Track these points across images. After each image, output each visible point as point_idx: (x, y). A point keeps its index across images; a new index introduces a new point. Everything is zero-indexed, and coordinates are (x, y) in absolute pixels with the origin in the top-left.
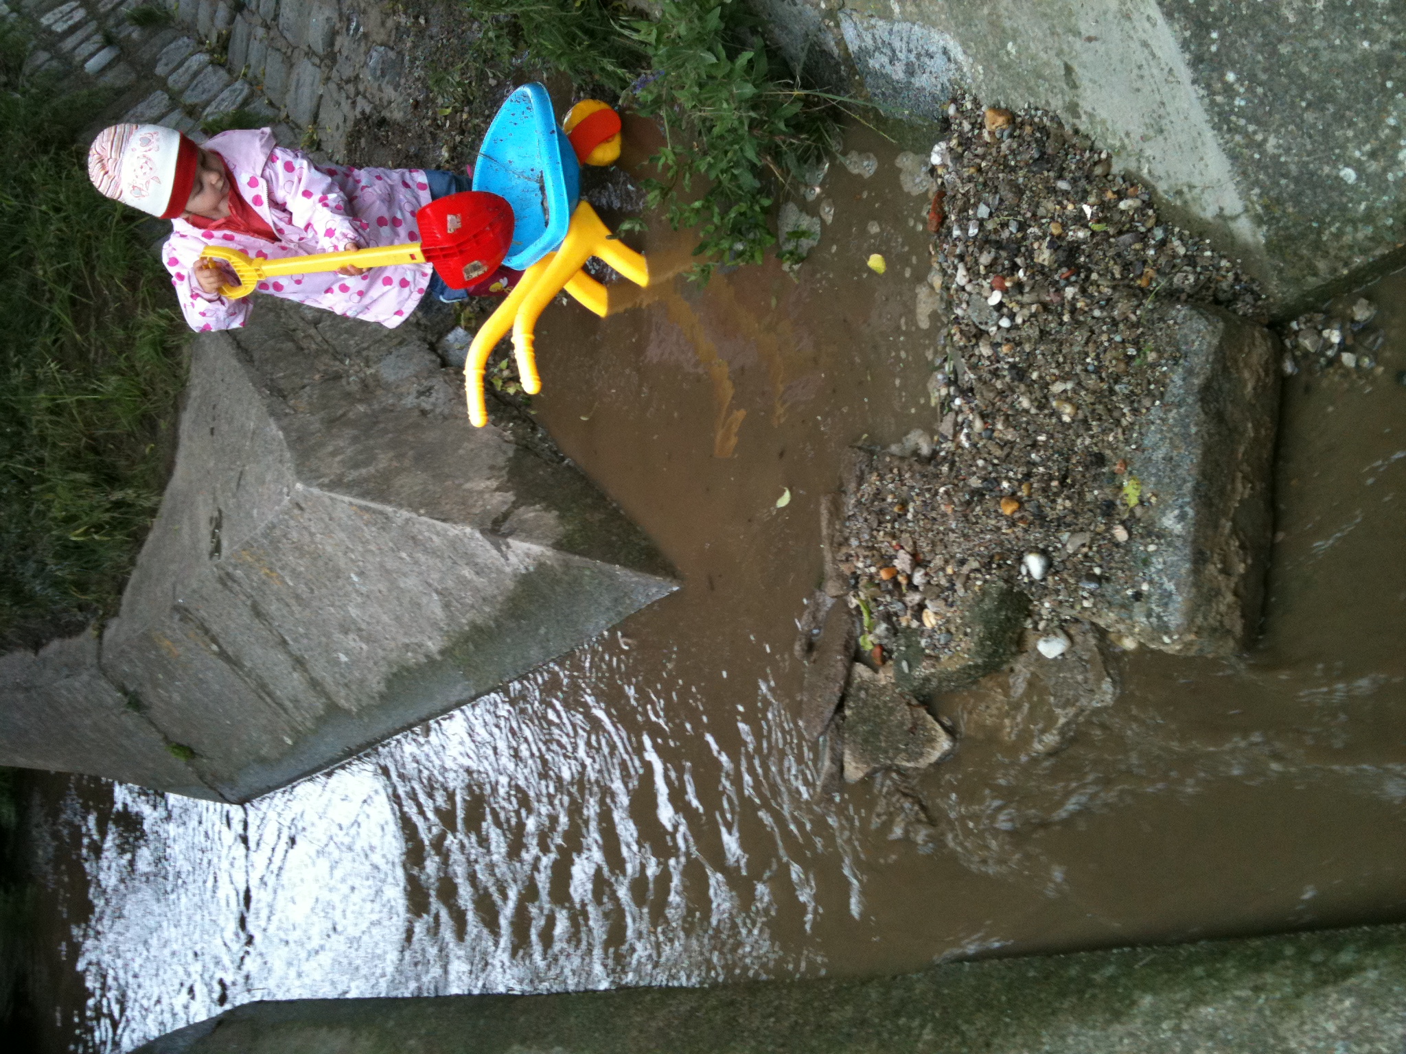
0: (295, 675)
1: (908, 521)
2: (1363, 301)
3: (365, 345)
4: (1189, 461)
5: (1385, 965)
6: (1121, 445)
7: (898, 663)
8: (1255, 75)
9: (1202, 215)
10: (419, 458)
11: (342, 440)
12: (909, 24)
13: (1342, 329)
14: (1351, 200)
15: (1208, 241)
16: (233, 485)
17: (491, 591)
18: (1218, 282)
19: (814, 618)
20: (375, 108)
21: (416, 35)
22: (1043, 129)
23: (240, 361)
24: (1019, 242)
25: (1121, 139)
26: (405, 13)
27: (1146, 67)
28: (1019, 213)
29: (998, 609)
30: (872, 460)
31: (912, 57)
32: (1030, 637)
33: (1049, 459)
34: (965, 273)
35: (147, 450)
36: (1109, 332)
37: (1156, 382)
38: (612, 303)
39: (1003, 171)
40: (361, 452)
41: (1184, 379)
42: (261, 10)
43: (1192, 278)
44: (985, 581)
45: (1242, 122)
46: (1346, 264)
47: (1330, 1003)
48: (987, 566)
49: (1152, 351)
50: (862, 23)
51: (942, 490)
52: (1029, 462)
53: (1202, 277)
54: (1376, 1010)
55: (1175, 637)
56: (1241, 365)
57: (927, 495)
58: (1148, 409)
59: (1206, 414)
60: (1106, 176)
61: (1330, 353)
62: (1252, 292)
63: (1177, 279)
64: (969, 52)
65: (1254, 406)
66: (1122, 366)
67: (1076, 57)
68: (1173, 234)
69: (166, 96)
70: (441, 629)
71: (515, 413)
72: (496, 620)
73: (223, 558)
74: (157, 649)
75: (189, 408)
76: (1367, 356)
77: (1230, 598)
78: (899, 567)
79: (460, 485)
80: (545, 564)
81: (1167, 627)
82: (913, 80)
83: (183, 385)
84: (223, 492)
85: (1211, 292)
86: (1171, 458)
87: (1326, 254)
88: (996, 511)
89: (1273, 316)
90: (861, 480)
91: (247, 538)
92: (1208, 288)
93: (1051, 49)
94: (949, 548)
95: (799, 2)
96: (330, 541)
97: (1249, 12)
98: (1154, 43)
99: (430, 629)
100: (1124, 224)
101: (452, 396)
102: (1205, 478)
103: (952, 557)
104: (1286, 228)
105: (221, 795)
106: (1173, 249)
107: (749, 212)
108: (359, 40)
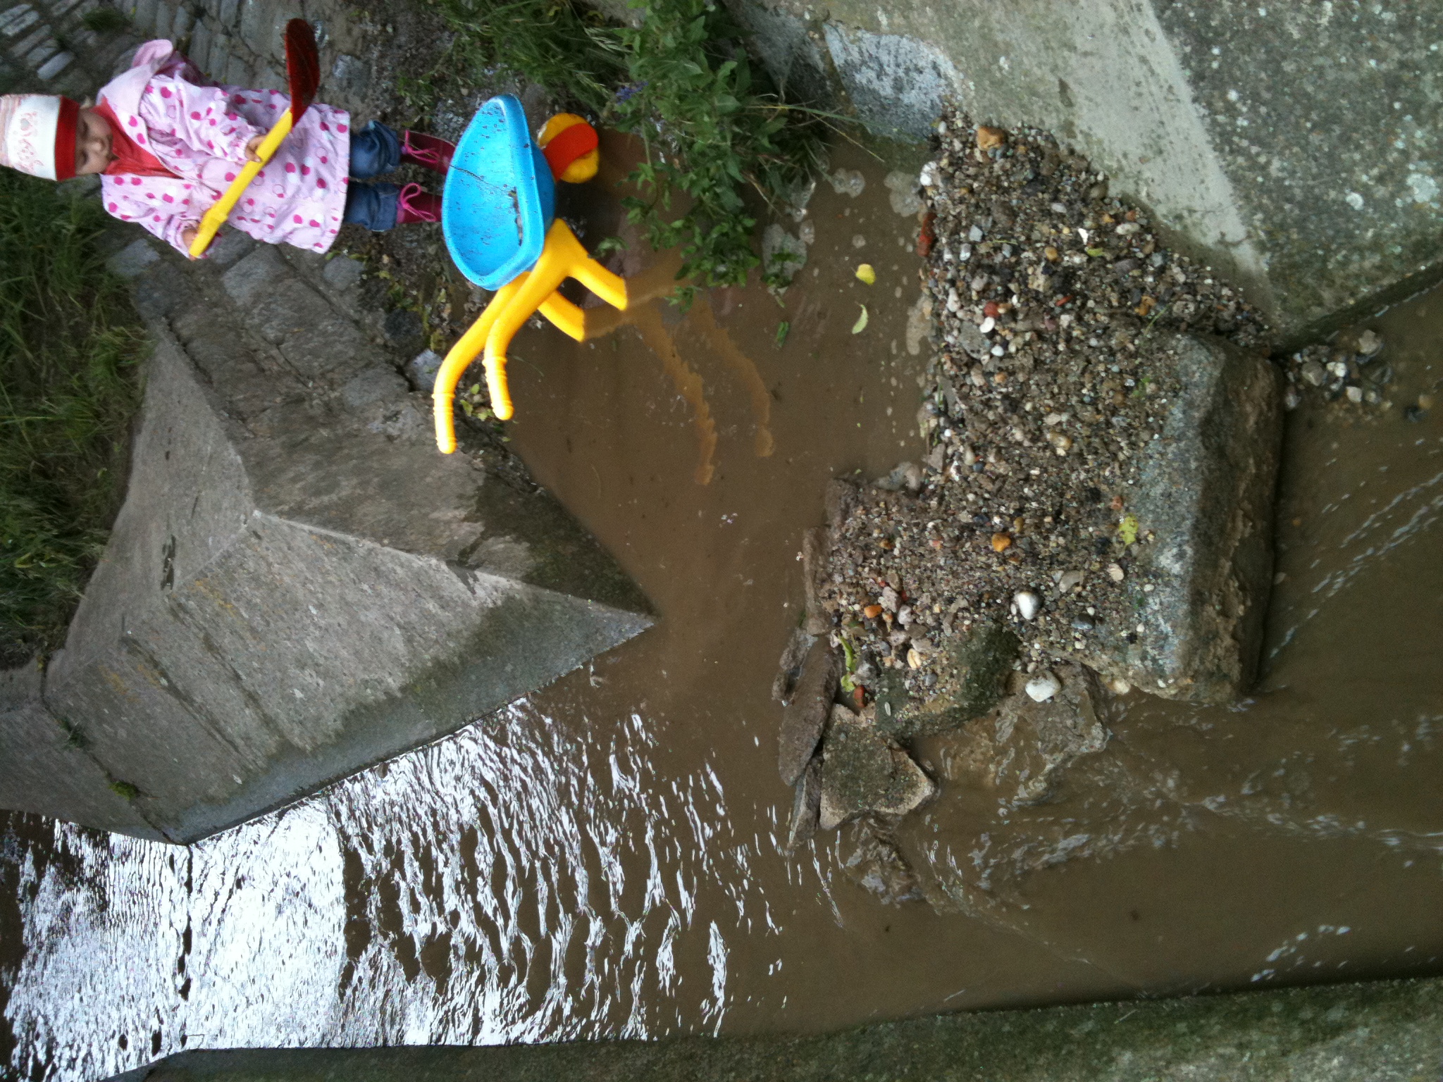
0: (247, 711)
1: (894, 557)
2: (1370, 333)
3: (329, 367)
4: (1189, 497)
6: (1118, 481)
7: (880, 705)
8: (1258, 94)
9: (1203, 241)
10: (383, 487)
11: (304, 466)
12: (897, 38)
13: (1347, 362)
14: (1358, 227)
15: (1209, 268)
16: (188, 512)
17: (456, 625)
18: (1219, 311)
19: (794, 657)
21: (383, 45)
22: (1036, 148)
23: (198, 382)
24: (1012, 267)
25: (1119, 161)
26: (372, 21)
27: (1144, 84)
28: (1013, 237)
29: (986, 651)
30: (858, 494)
31: (901, 72)
32: (1019, 680)
33: (1042, 494)
34: (956, 298)
35: (99, 474)
36: (1106, 362)
37: (1155, 415)
38: (588, 326)
39: (996, 193)
40: (323, 479)
41: (1184, 412)
42: (222, 15)
43: (1192, 307)
44: (974, 621)
45: (1245, 143)
46: (1352, 295)
48: (976, 605)
49: (1150, 382)
50: (848, 35)
51: (930, 525)
52: (1021, 497)
53: (1202, 306)
55: (1171, 681)
56: (1244, 398)
57: (915, 530)
58: (1146, 443)
59: (1207, 448)
60: (1103, 199)
61: (1334, 387)
62: (1255, 322)
63: (1177, 308)
64: (960, 67)
65: (1256, 441)
66: (1120, 398)
67: (1071, 74)
68: (1172, 261)
70: (403, 665)
71: (486, 440)
72: (460, 657)
73: (175, 588)
74: (102, 682)
75: (144, 433)
76: (1375, 390)
77: (1228, 641)
78: (884, 605)
79: (426, 515)
80: (513, 598)
81: (1163, 671)
83: (138, 407)
84: (178, 518)
85: (1211, 322)
86: (1170, 494)
87: (1331, 284)
88: (986, 548)
89: (1275, 347)
90: (846, 514)
91: (200, 568)
92: (1209, 318)
93: (1045, 64)
94: (937, 586)
95: (782, 12)
96: (288, 571)
97: (1252, 27)
98: (1152, 59)
99: (390, 665)
100: (1121, 249)
101: (420, 421)
102: (1205, 516)
103: (939, 595)
104: (1290, 256)
105: (165, 835)
106: (1172, 277)
107: (731, 233)
108: (325, 49)
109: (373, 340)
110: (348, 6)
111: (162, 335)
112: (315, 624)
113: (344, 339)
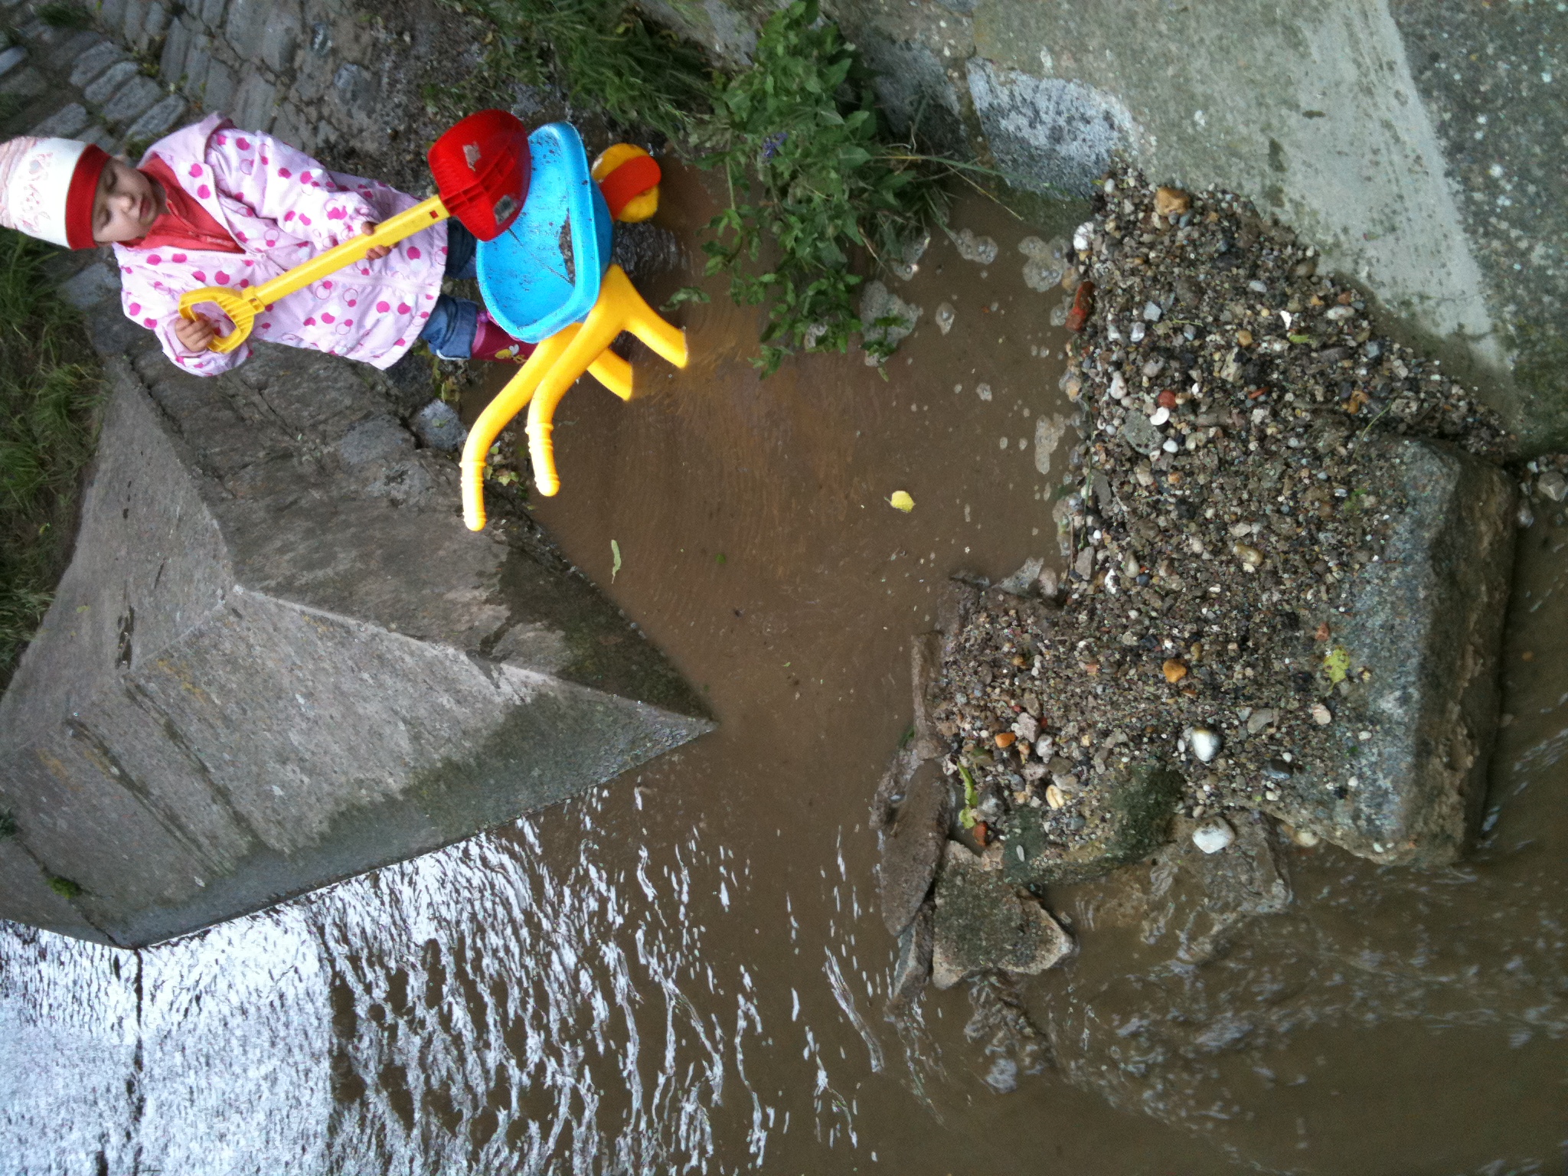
0: (215, 807)
1: (1033, 678)
3: (322, 417)
4: (1415, 631)
6: (1323, 606)
7: (1009, 846)
8: (1528, 171)
9: (1433, 330)
10: (389, 560)
11: (295, 534)
12: (1062, 82)
15: (1437, 363)
16: (151, 580)
17: (474, 723)
18: (1444, 412)
19: (896, 782)
20: (342, 136)
21: (398, 54)
22: (1231, 216)
23: (165, 431)
24: (1195, 352)
25: (1335, 235)
26: (386, 28)
27: (1384, 151)
28: (1197, 317)
29: (1147, 793)
30: (979, 597)
31: (1062, 121)
32: (1181, 828)
33: (1225, 616)
34: (1121, 384)
35: (41, 531)
36: (1310, 466)
37: (1374, 533)
39: (1179, 265)
40: (317, 550)
41: (1412, 532)
42: (205, 15)
43: (1414, 406)
44: (1134, 758)
45: (1504, 225)
48: (1136, 740)
49: (1368, 494)
50: (998, 76)
51: (1082, 644)
52: (1199, 618)
53: (1426, 405)
55: (1390, 846)
56: (1478, 515)
57: (1062, 650)
58: (1362, 565)
59: (1437, 574)
60: (1309, 277)
62: (1489, 426)
63: (1395, 407)
64: (1141, 119)
65: (1488, 564)
66: (1327, 509)
67: (1288, 135)
68: (1391, 351)
69: (83, 110)
70: (406, 765)
71: (509, 507)
72: (477, 757)
73: (133, 667)
74: (42, 767)
75: (96, 485)
77: (1454, 798)
78: (1019, 733)
79: (441, 595)
80: (546, 695)
81: (1380, 833)
82: (1058, 148)
83: (91, 455)
84: (138, 587)
85: (1435, 424)
86: (1393, 627)
88: (1155, 676)
89: (1509, 455)
90: (964, 620)
91: (167, 646)
92: (1433, 418)
93: (1254, 122)
94: (1088, 715)
95: (915, 46)
96: (273, 655)
97: (1532, 94)
98: (1400, 127)
99: (392, 764)
100: (1330, 336)
101: (429, 484)
102: (1433, 652)
103: (1089, 726)
104: (1543, 354)
105: (111, 938)
106: (1391, 370)
107: (830, 290)
108: (326, 56)
109: (373, 387)
110: (357, 10)
111: (124, 376)
112: (302, 715)
113: (339, 385)
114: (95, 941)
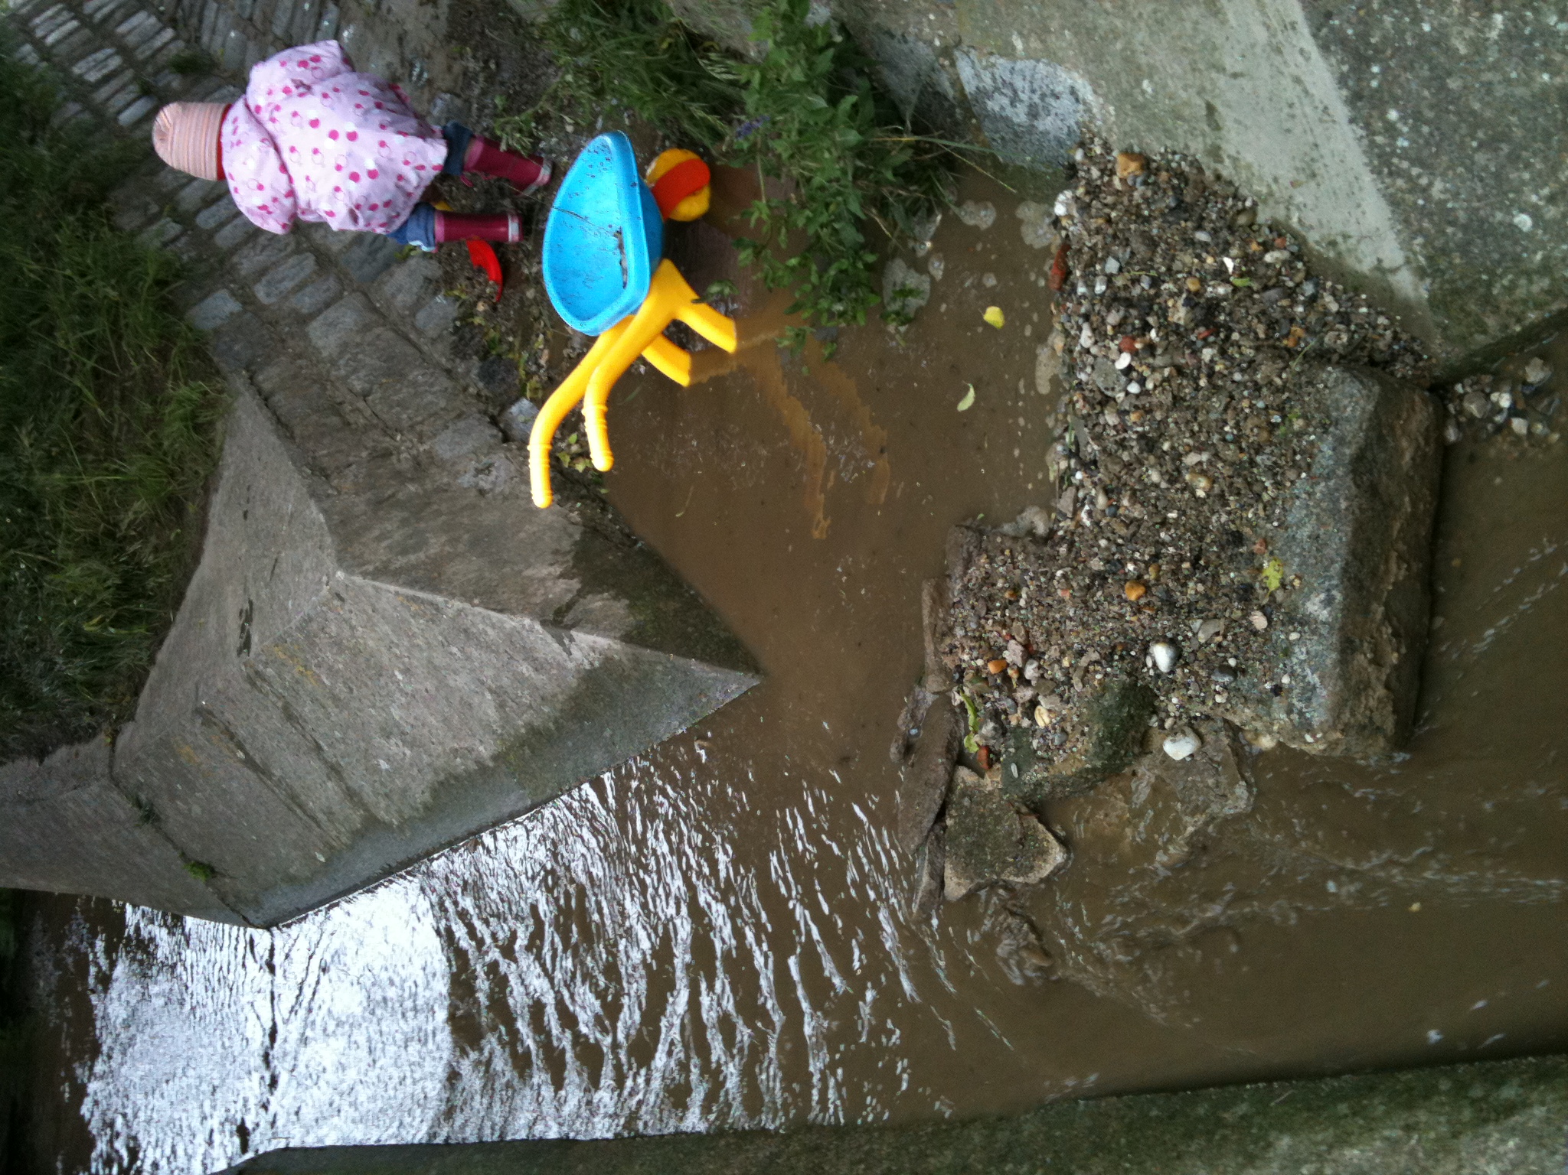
0: (330, 784)
1: (1021, 608)
2: (1538, 361)
3: (419, 419)
4: (1338, 539)
5: (1554, 1101)
6: (1262, 522)
7: (1006, 767)
8: (1420, 112)
9: (1358, 267)
10: (474, 544)
11: (392, 524)
12: (1033, 62)
13: (1512, 392)
14: (1526, 249)
15: (1364, 296)
16: (267, 574)
17: (550, 688)
18: (1373, 341)
19: (913, 716)
21: (485, 81)
22: (1181, 175)
23: (279, 437)
24: (1151, 300)
25: (1269, 186)
26: (474, 57)
27: (1297, 105)
28: (1152, 268)
29: (1120, 706)
30: (981, 542)
31: (1036, 98)
32: (1156, 736)
33: (1180, 538)
34: (1090, 334)
35: (173, 536)
36: (1251, 397)
37: (1303, 452)
38: (693, 372)
39: (1135, 222)
40: (411, 536)
41: (1334, 449)
43: (1345, 338)
44: (1106, 675)
45: (1405, 165)
46: (1519, 321)
47: (1491, 1144)
48: (1108, 658)
49: (1298, 418)
50: (980, 61)
51: (1059, 573)
52: (1157, 542)
53: (1356, 336)
54: (1544, 1152)
55: (1319, 736)
56: (1399, 432)
57: (1043, 579)
58: (1293, 482)
59: (1358, 486)
60: (1250, 226)
61: (1499, 419)
62: (1413, 352)
63: (1329, 339)
64: (1100, 91)
65: (1412, 478)
66: (1265, 435)
67: (1219, 96)
68: (1325, 290)
70: (494, 732)
71: (584, 492)
72: (556, 722)
73: (252, 655)
74: (176, 756)
75: (220, 491)
76: (1541, 421)
77: (1381, 691)
78: (1009, 660)
79: (520, 572)
80: (612, 659)
81: (1310, 725)
82: (1036, 123)
83: (215, 465)
84: (255, 580)
85: (1365, 353)
86: (1318, 536)
87: (1496, 310)
88: (1119, 596)
89: (1435, 378)
90: (968, 563)
91: (280, 633)
92: (1363, 348)
93: (1192, 87)
94: (1066, 638)
95: (910, 39)
96: (373, 635)
97: (1415, 43)
98: (1307, 79)
99: (481, 732)
100: (1270, 278)
101: (514, 474)
102: (1355, 559)
103: (1069, 648)
104: (1452, 281)
105: (245, 918)
106: (1324, 306)
107: (850, 269)
108: (422, 87)
109: (465, 389)
110: (449, 43)
111: (243, 390)
112: (401, 690)
113: (436, 388)
114: (233, 923)
